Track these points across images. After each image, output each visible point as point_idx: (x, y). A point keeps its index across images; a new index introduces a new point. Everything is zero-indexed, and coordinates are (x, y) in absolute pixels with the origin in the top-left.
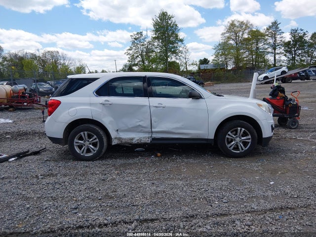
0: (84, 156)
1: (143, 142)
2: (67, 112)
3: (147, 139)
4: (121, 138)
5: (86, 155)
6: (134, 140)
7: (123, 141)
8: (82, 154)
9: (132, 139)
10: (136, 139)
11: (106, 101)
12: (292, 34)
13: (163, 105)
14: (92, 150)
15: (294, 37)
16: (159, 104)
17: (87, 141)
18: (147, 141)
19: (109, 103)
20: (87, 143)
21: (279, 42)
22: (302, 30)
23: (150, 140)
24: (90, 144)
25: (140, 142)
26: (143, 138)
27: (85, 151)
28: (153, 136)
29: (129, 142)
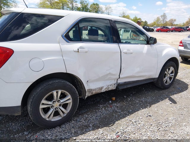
0: (50, 121)
1: (110, 89)
3: (114, 86)
4: (91, 90)
5: (52, 120)
6: (103, 90)
7: (94, 92)
8: (47, 119)
9: (102, 88)
10: (104, 88)
11: (81, 48)
12: (81, 3)
13: (131, 51)
14: (61, 113)
15: (82, 5)
16: (128, 50)
17: (58, 102)
18: (114, 87)
19: (86, 50)
20: (56, 105)
21: (75, 7)
22: (86, 2)
23: (115, 86)
24: (60, 105)
25: (107, 90)
26: (110, 85)
27: (52, 115)
28: (118, 82)
29: (99, 92)
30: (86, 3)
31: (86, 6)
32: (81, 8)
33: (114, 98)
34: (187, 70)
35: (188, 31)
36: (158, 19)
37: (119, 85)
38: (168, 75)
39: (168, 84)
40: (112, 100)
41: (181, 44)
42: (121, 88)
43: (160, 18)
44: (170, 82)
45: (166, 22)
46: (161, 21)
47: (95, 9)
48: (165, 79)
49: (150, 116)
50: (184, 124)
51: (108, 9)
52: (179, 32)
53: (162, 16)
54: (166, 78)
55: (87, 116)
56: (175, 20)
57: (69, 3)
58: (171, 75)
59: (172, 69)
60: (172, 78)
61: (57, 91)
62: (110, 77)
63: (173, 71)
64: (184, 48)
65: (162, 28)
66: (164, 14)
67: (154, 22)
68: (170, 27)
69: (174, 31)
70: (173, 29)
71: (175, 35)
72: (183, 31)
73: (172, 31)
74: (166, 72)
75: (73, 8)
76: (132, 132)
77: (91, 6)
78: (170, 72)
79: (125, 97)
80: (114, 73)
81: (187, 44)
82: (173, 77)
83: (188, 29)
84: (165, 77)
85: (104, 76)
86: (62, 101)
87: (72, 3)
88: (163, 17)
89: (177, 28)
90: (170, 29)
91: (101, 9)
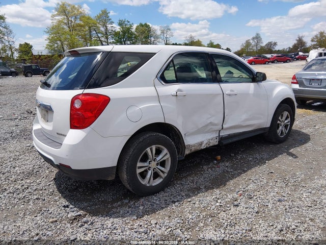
0: (151, 187)
1: (211, 145)
2: (124, 115)
3: (215, 140)
4: (190, 145)
5: (153, 185)
6: (203, 145)
7: (193, 149)
8: (148, 185)
9: (201, 144)
10: (205, 142)
11: (179, 90)
12: (120, 24)
13: (235, 92)
14: (161, 174)
15: (123, 28)
16: (231, 91)
17: (154, 161)
18: (215, 142)
19: (184, 93)
20: (153, 165)
21: (110, 31)
22: (129, 22)
23: (217, 140)
24: (157, 164)
25: (208, 146)
26: (212, 139)
27: (152, 178)
28: (221, 135)
29: (198, 148)
30: (128, 24)
31: (129, 29)
32: (121, 33)
33: (219, 157)
34: (308, 117)
35: (298, 61)
36: (248, 44)
37: (221, 139)
38: (283, 124)
39: (285, 135)
40: (216, 160)
41: (295, 81)
42: (225, 142)
43: (251, 41)
44: (287, 132)
45: (261, 47)
46: (252, 47)
47: (144, 32)
48: (279, 131)
49: (272, 173)
50: (316, 177)
51: (165, 32)
52: (284, 62)
53: (253, 39)
54: (280, 128)
55: (192, 179)
56: (275, 44)
57: (100, 26)
58: (286, 122)
59: (286, 114)
60: (288, 125)
61: (151, 147)
62: (211, 128)
63: (287, 116)
64: (300, 86)
65: (257, 59)
66: (257, 34)
67: (242, 49)
68: (269, 56)
69: (276, 62)
70: (274, 58)
71: (279, 67)
72: (290, 61)
73: (273, 62)
74: (278, 122)
75: (106, 33)
76: (255, 190)
77: (136, 29)
78: (284, 118)
79: (233, 155)
80: (216, 122)
81: (303, 80)
82: (289, 123)
83: (297, 57)
84: (278, 127)
85: (204, 126)
86: (158, 159)
87: (105, 25)
88: (255, 41)
89: (279, 56)
90: (269, 59)
91: (154, 33)
